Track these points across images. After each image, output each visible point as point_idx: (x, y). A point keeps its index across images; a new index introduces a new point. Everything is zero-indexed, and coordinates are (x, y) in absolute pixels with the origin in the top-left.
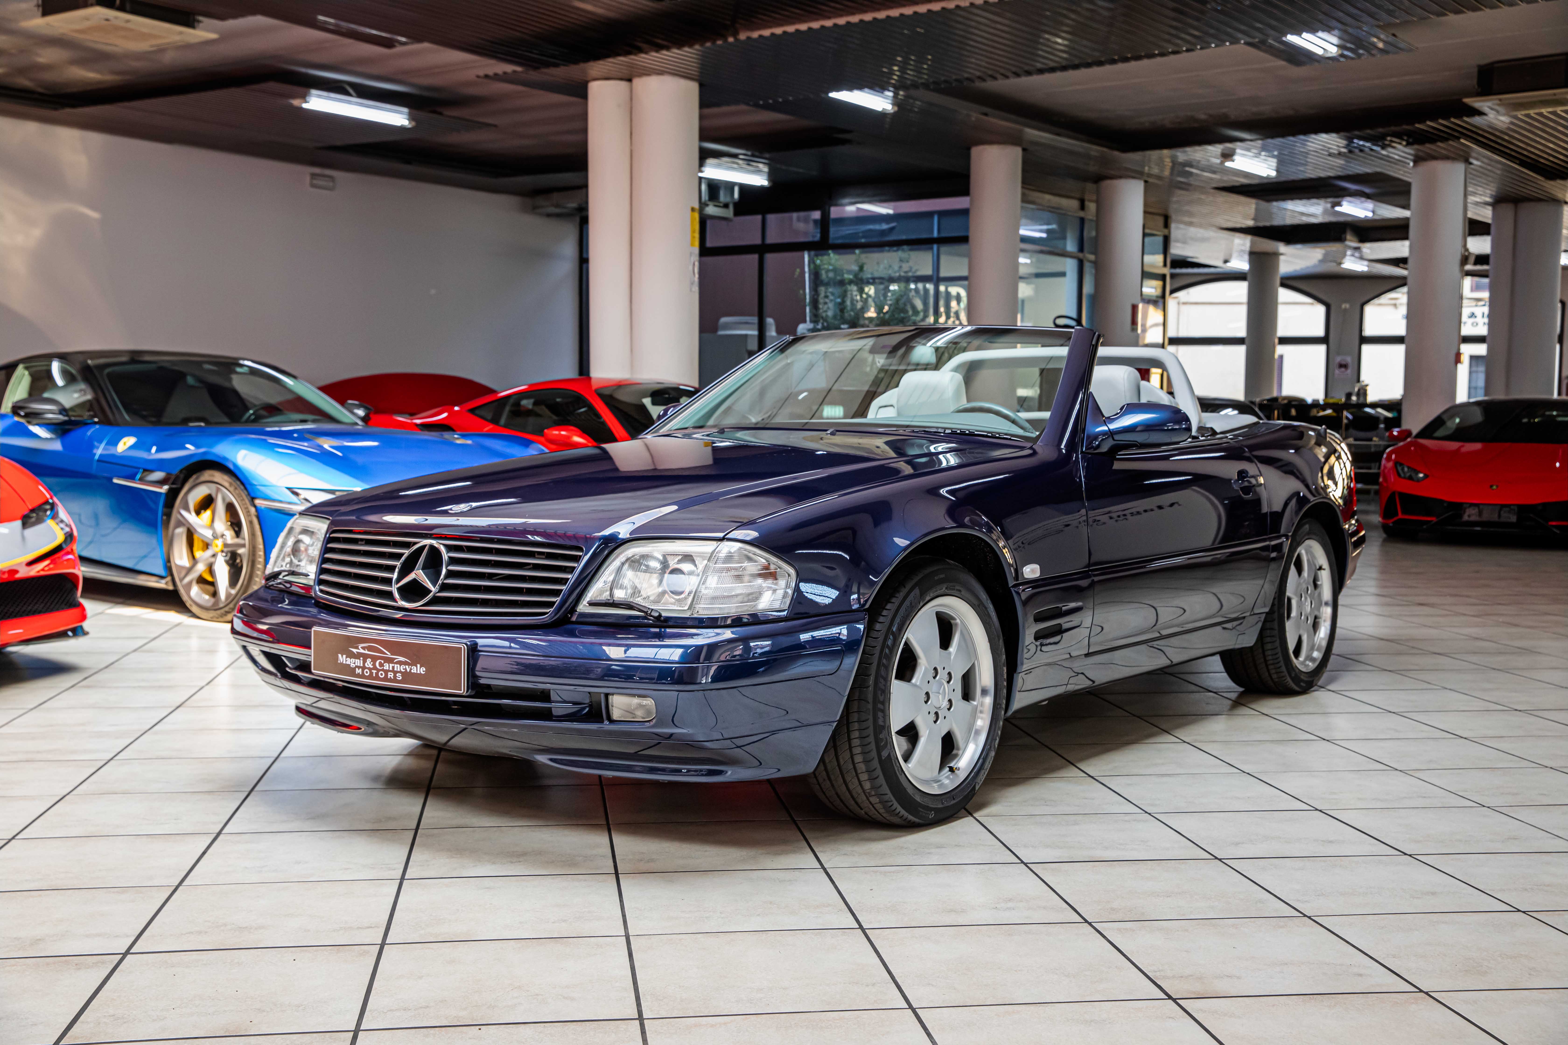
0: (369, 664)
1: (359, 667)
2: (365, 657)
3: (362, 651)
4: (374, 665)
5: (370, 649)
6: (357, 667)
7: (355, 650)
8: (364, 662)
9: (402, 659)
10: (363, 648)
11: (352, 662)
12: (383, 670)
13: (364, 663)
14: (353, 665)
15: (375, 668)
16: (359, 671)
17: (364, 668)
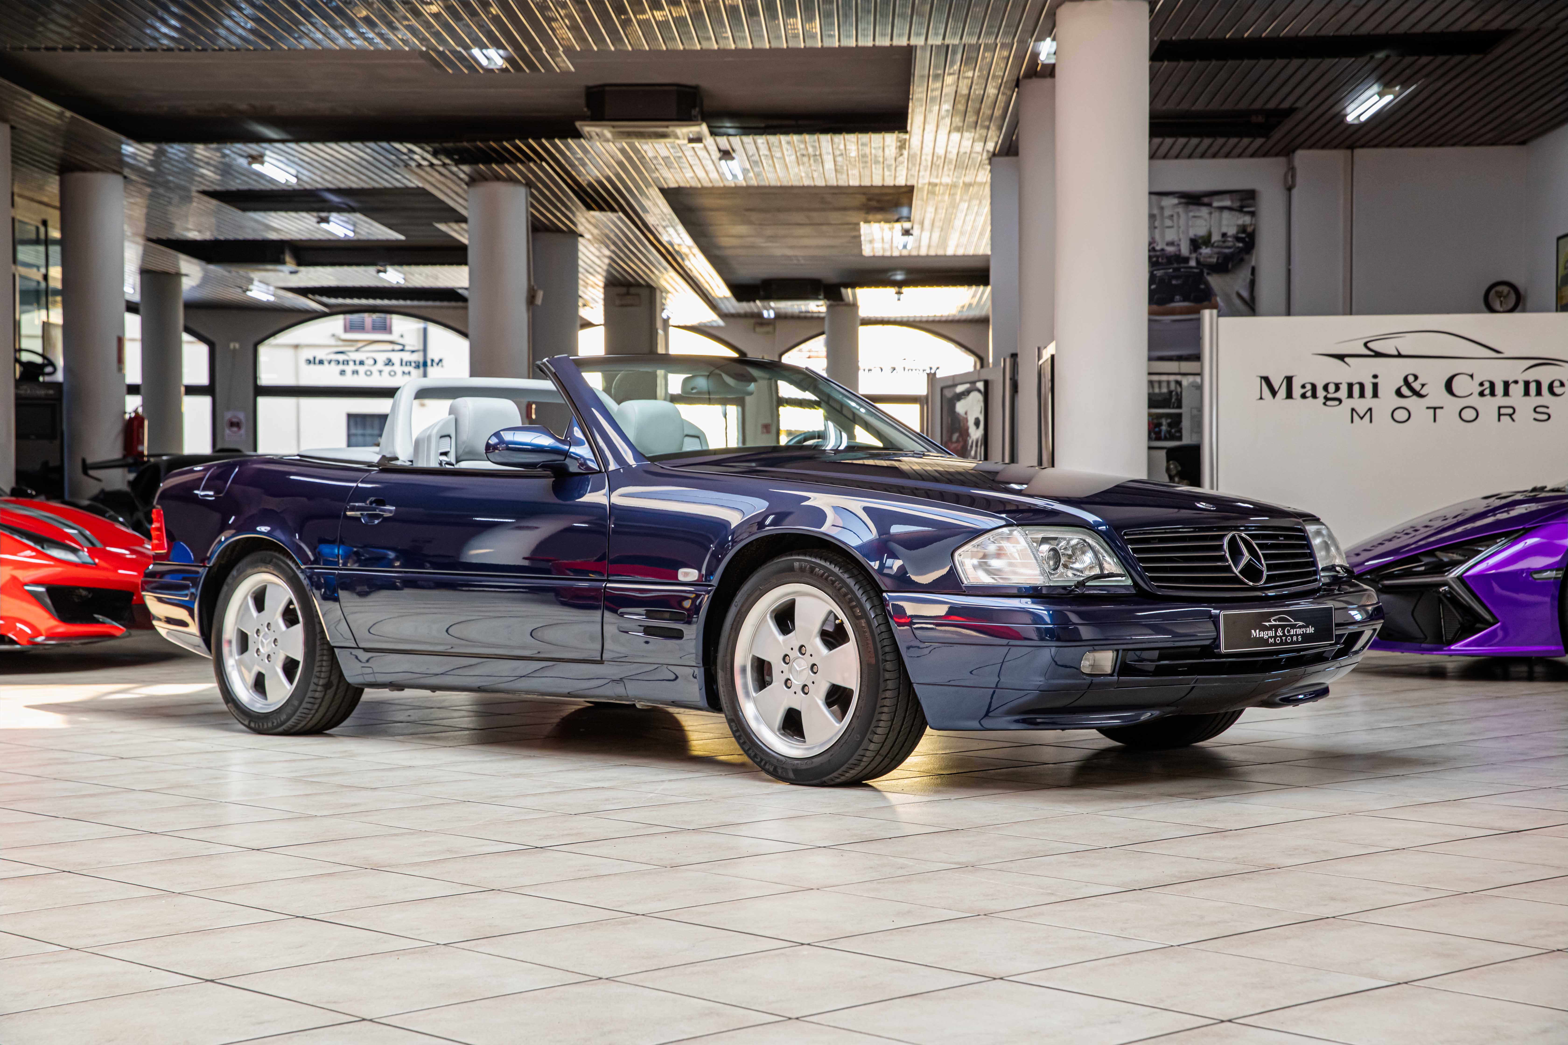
0: (1280, 633)
1: (1271, 637)
2: (1276, 627)
3: (1274, 623)
4: (1284, 633)
5: (1280, 620)
6: (1269, 637)
7: (1267, 624)
8: (1276, 631)
9: (1301, 623)
10: (1275, 620)
11: (1264, 635)
12: (1290, 635)
13: (1276, 633)
14: (1266, 637)
15: (1284, 635)
16: (1271, 641)
17: (1276, 636)
